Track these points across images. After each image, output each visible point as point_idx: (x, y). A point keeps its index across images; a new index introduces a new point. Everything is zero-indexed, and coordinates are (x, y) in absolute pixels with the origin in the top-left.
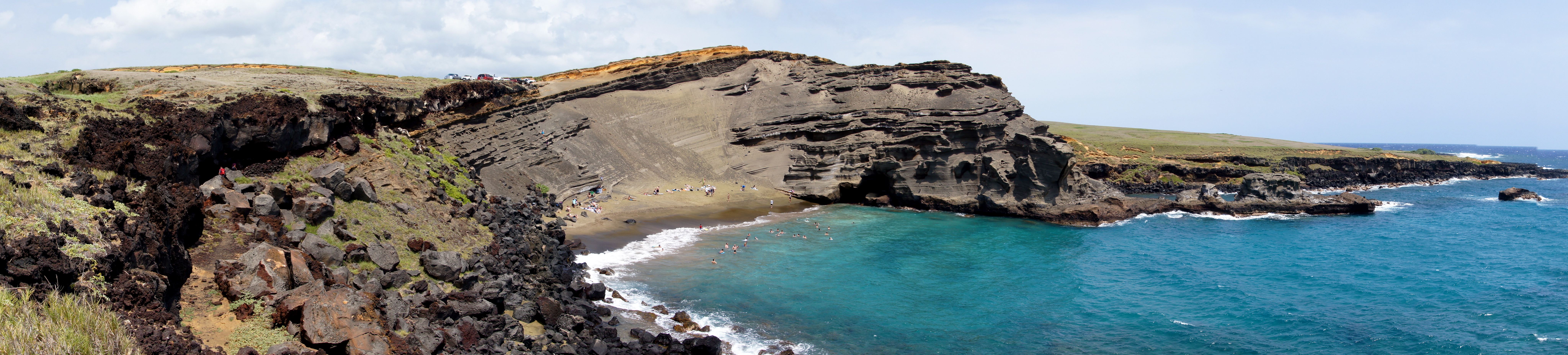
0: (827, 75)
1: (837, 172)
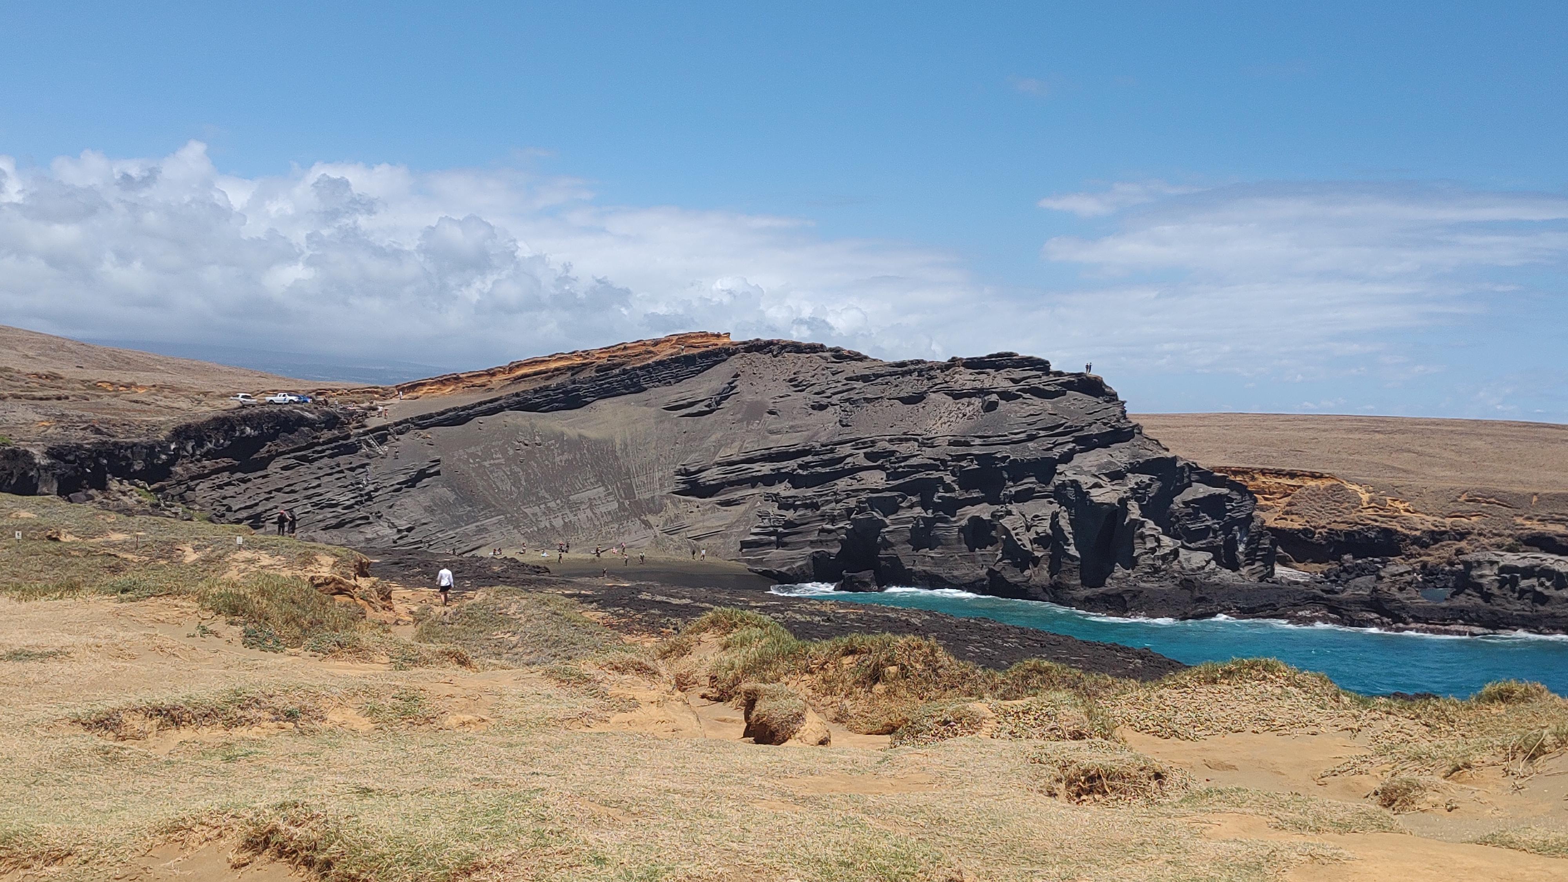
1: (814, 537)
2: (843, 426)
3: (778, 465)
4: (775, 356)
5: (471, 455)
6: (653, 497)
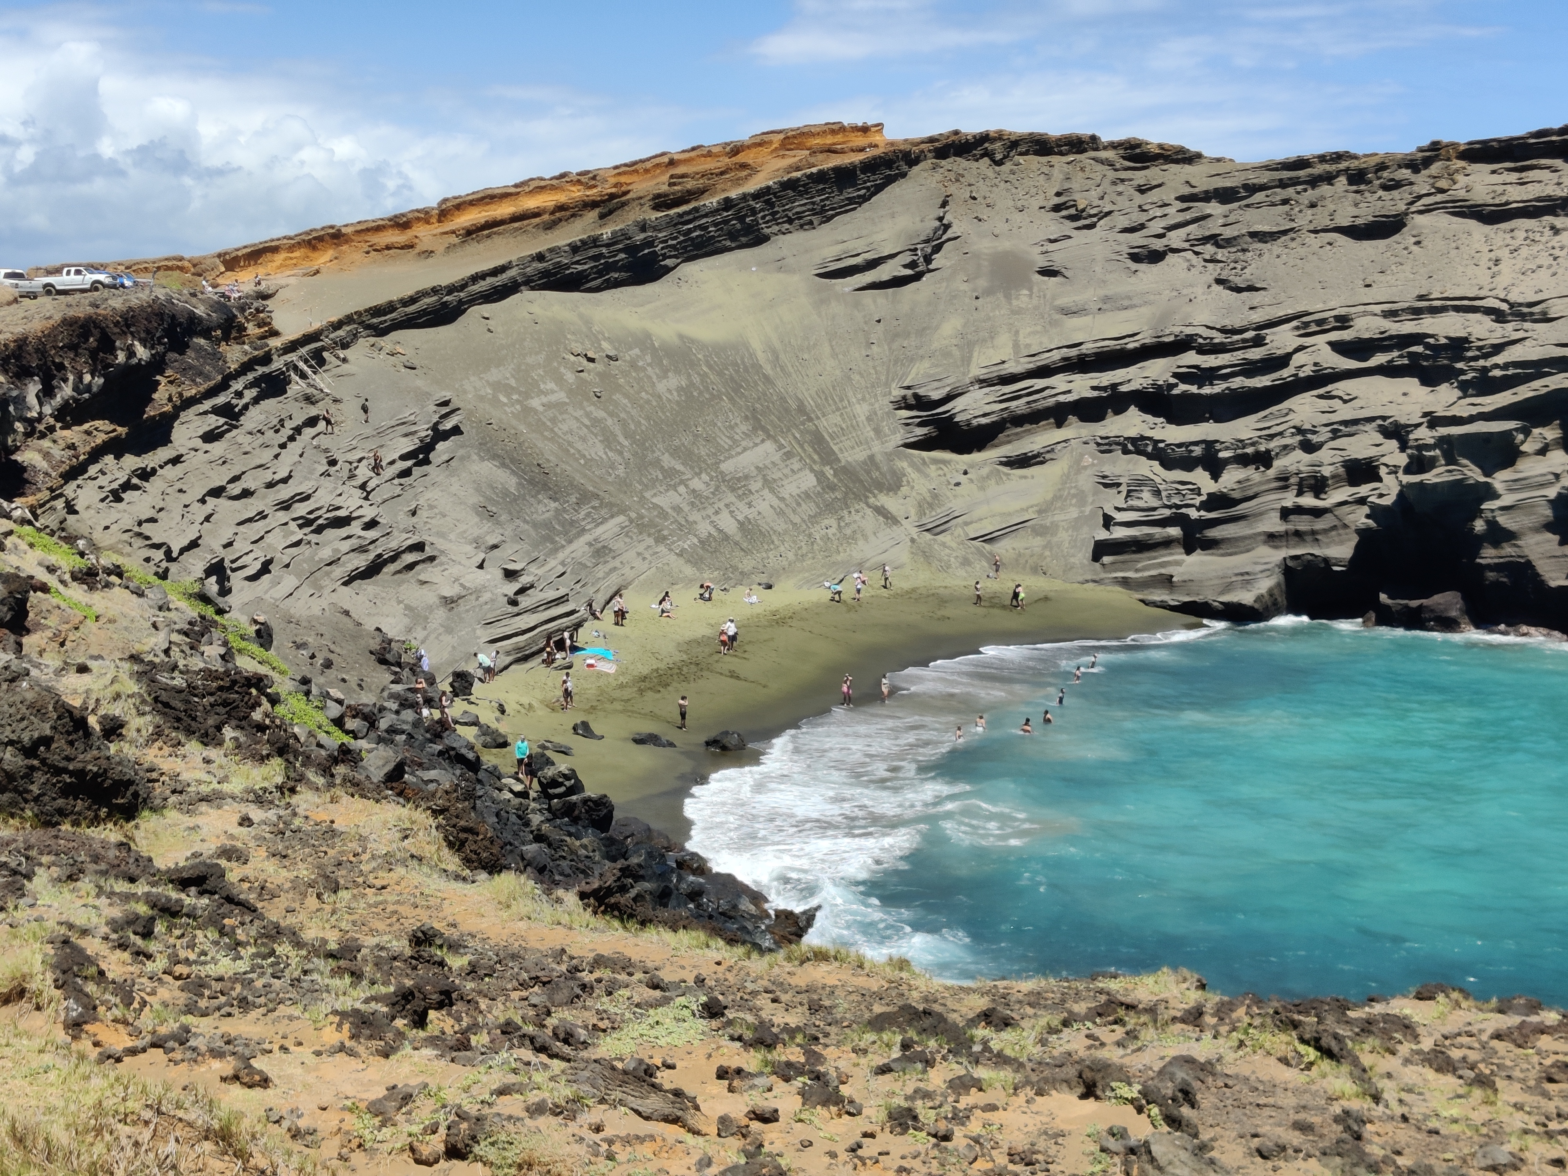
0: (1182, 199)
1: (1273, 524)
2: (1238, 290)
3: (1106, 378)
4: (999, 163)
5: (498, 386)
6: (871, 458)
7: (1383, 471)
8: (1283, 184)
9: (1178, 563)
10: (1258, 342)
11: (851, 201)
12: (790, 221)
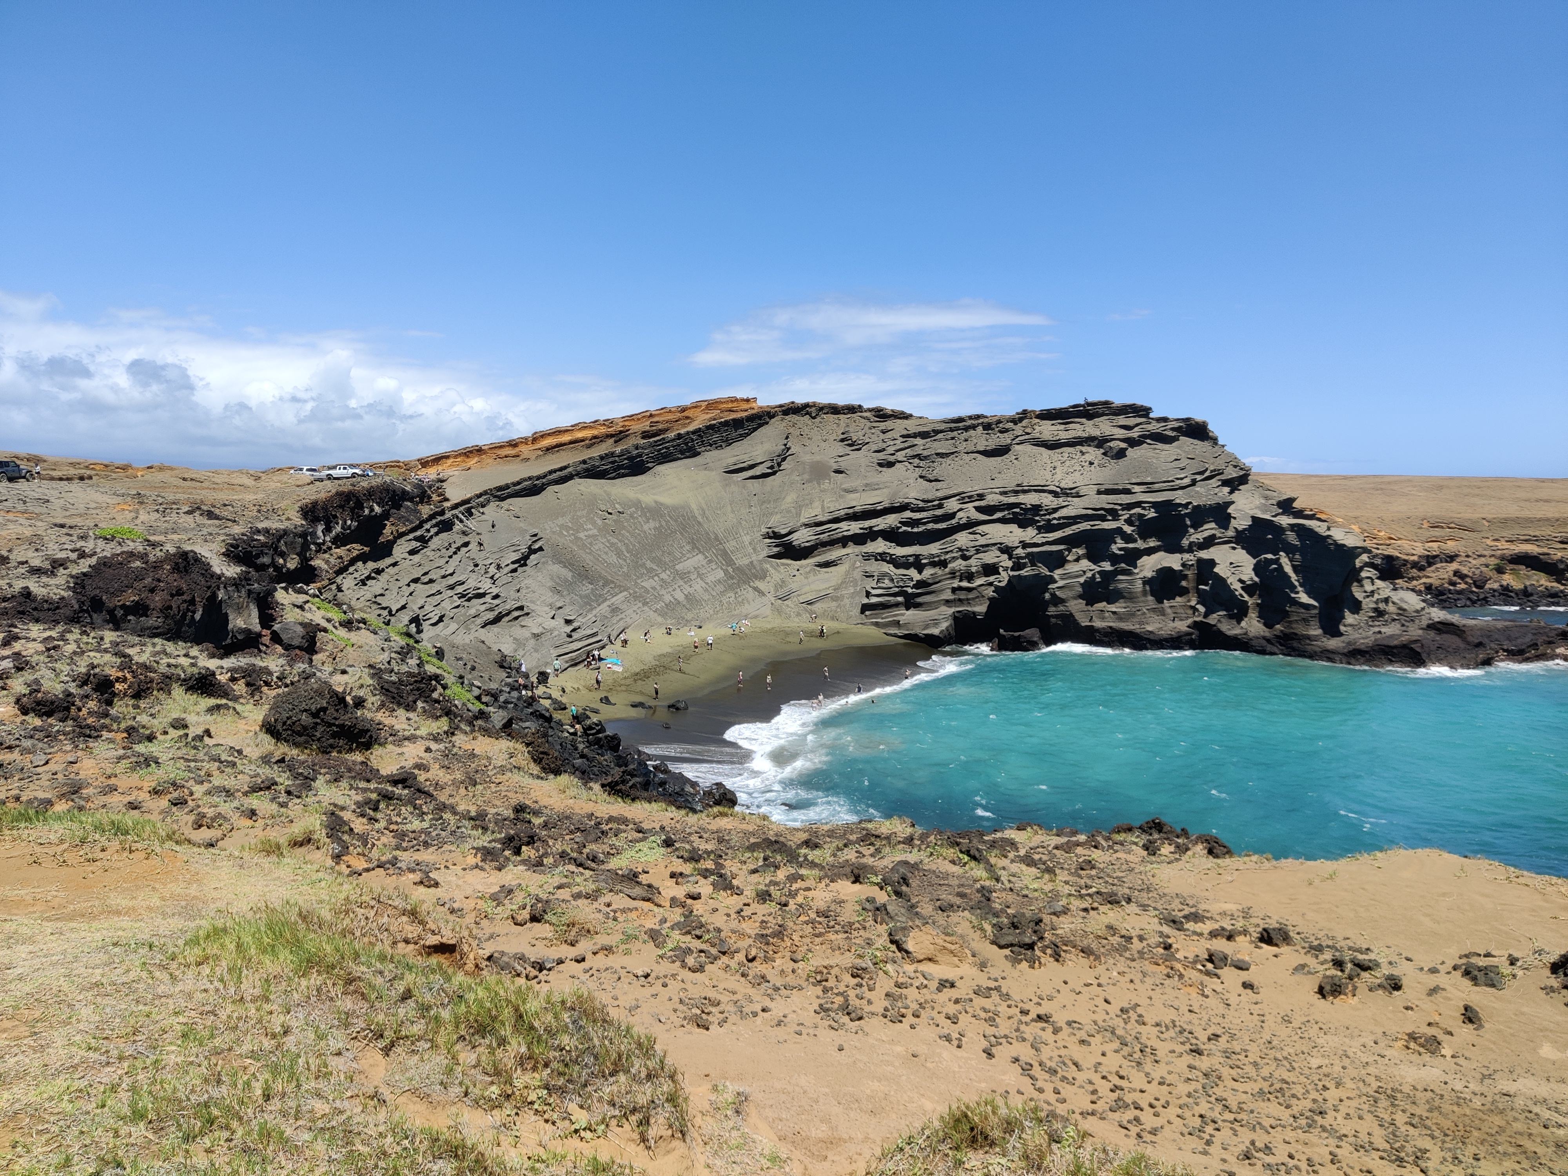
0: (903, 436)
1: (948, 595)
2: (931, 481)
3: (867, 524)
4: (814, 418)
5: (564, 528)
6: (752, 562)
7: (1001, 569)
8: (951, 430)
9: (903, 615)
10: (940, 506)
11: (741, 435)
12: (711, 445)
